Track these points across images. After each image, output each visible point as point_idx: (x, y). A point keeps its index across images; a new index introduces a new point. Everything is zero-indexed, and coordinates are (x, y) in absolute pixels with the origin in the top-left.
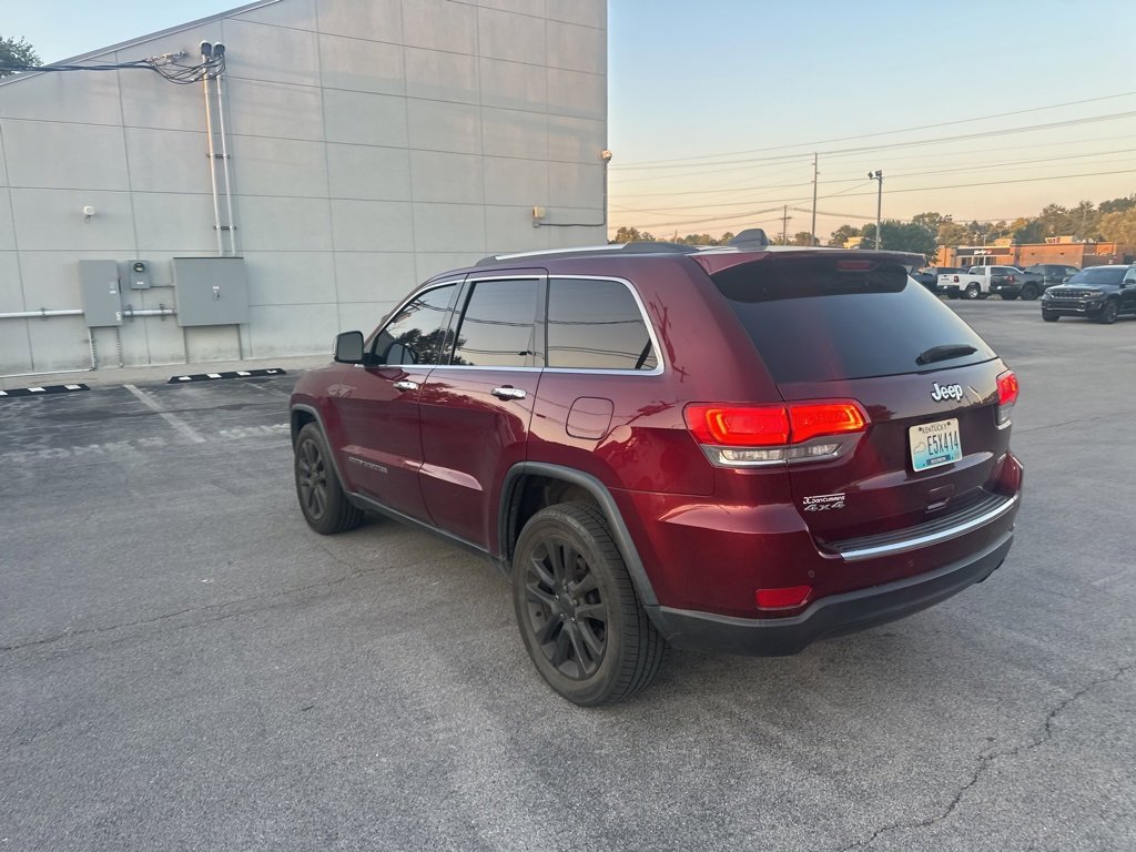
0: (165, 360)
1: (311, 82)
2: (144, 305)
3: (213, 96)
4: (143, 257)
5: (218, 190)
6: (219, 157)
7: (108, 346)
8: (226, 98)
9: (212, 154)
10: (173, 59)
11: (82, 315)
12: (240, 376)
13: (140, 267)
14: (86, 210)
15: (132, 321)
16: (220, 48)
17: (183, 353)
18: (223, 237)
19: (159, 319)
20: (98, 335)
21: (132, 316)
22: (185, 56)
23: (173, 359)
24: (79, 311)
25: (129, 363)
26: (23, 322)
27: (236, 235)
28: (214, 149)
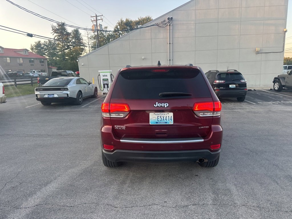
1: (193, 22)
3: (170, 29)
5: (169, 51)
6: (170, 43)
8: (173, 29)
9: (168, 43)
10: (162, 22)
14: (143, 58)
16: (172, 18)
18: (169, 62)
22: (164, 21)
27: (172, 61)
28: (169, 42)
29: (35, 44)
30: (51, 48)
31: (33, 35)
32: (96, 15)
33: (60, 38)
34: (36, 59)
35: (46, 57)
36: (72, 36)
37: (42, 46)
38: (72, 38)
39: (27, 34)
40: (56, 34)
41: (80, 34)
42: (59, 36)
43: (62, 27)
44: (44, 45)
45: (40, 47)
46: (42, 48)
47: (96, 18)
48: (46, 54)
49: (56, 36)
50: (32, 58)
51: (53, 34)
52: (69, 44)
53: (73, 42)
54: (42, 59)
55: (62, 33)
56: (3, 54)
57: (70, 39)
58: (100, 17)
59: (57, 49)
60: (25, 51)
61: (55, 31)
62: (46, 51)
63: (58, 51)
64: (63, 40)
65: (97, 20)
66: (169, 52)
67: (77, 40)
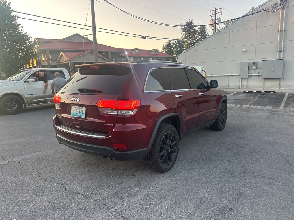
0: (258, 87)
2: (254, 73)
3: (283, 14)
4: (256, 61)
5: (280, 40)
6: (281, 31)
7: (244, 83)
9: (279, 31)
10: (272, 6)
11: (239, 75)
12: (262, 93)
13: (254, 63)
14: (244, 50)
15: (251, 77)
17: (263, 86)
18: (279, 54)
19: (258, 77)
20: (243, 80)
21: (251, 76)
23: (260, 87)
24: (239, 74)
25: (249, 87)
26: (228, 77)
27: (283, 53)
28: (280, 29)
29: (166, 44)
30: (179, 46)
31: (146, 37)
32: (215, 9)
33: (187, 36)
34: (163, 57)
35: (174, 55)
36: (198, 33)
37: (172, 45)
38: (198, 34)
39: (141, 36)
40: (184, 33)
41: (206, 30)
42: (186, 34)
43: (190, 24)
44: (174, 44)
45: (170, 46)
46: (172, 47)
47: (215, 11)
48: (174, 52)
49: (184, 34)
50: (160, 57)
51: (181, 32)
52: (195, 41)
53: (199, 38)
54: (168, 57)
55: (189, 31)
56: (139, 54)
57: (197, 36)
58: (220, 9)
59: (184, 47)
60: (155, 51)
61: (184, 29)
62: (174, 50)
63: (185, 49)
64: (189, 37)
65: (216, 14)
66: (280, 42)
67: (203, 36)
